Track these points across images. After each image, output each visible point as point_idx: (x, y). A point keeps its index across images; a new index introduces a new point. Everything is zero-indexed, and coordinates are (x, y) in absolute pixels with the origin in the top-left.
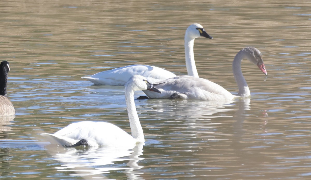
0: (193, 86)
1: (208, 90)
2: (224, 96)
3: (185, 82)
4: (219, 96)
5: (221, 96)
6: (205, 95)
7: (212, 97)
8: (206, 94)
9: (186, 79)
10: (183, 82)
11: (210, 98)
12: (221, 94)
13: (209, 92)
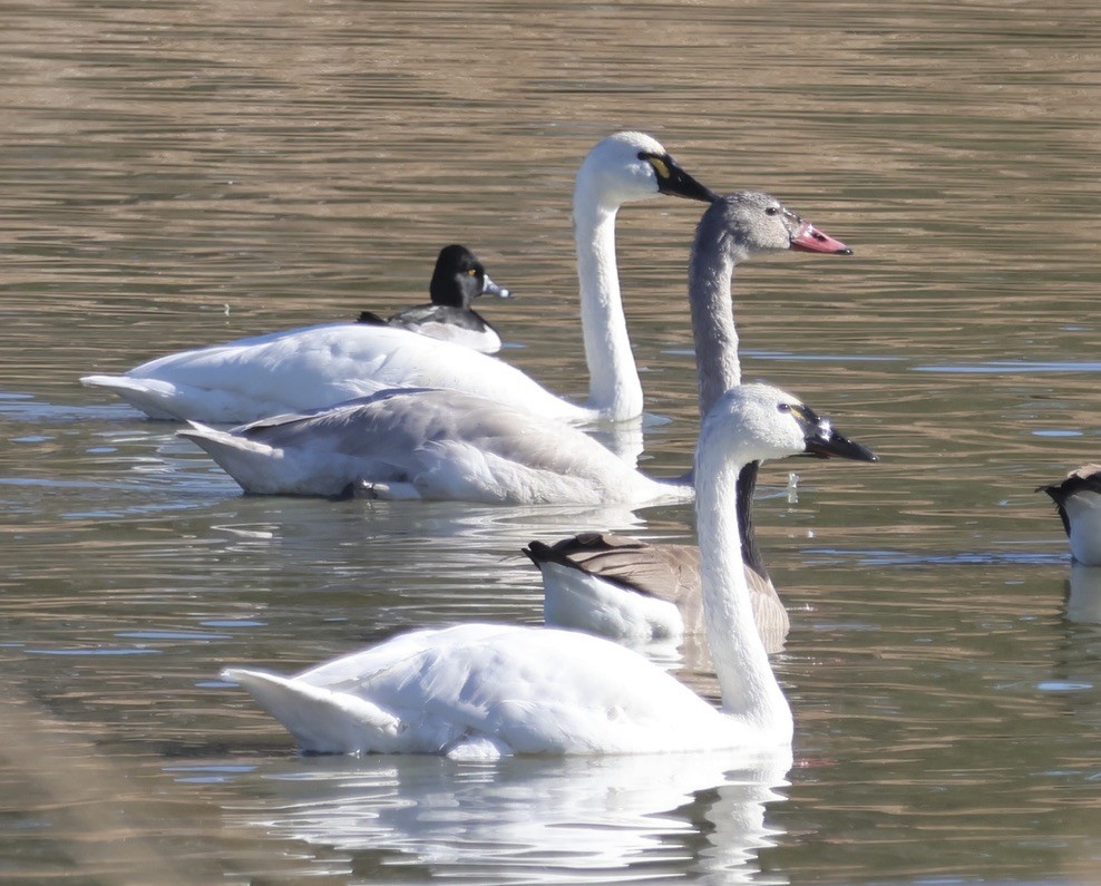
0: (441, 434)
1: (515, 454)
2: (598, 483)
3: (404, 418)
4: (568, 483)
5: (579, 482)
6: (499, 479)
7: (535, 488)
8: (500, 473)
9: (412, 405)
10: (394, 416)
11: (524, 494)
12: (578, 475)
13: (520, 465)
